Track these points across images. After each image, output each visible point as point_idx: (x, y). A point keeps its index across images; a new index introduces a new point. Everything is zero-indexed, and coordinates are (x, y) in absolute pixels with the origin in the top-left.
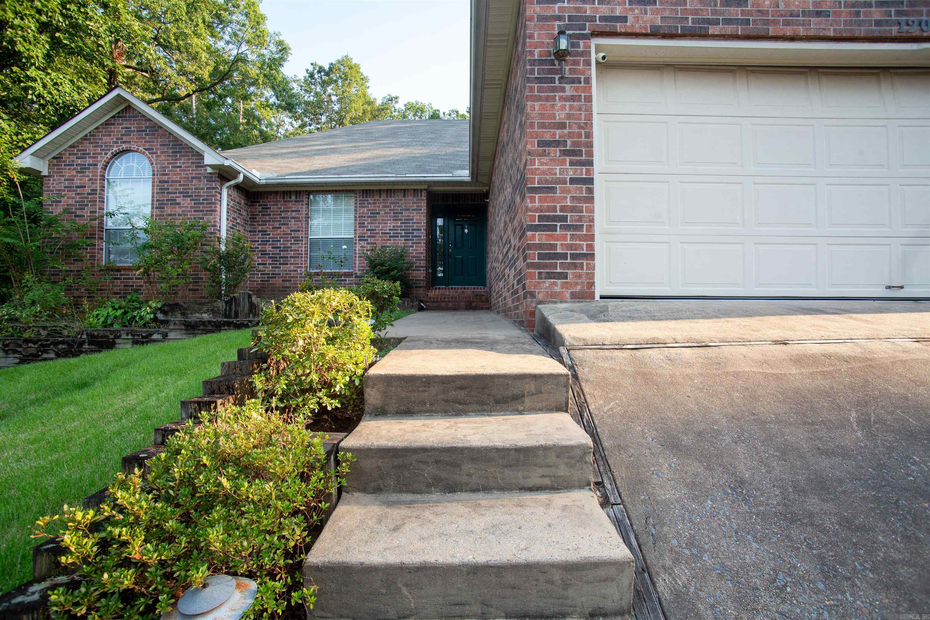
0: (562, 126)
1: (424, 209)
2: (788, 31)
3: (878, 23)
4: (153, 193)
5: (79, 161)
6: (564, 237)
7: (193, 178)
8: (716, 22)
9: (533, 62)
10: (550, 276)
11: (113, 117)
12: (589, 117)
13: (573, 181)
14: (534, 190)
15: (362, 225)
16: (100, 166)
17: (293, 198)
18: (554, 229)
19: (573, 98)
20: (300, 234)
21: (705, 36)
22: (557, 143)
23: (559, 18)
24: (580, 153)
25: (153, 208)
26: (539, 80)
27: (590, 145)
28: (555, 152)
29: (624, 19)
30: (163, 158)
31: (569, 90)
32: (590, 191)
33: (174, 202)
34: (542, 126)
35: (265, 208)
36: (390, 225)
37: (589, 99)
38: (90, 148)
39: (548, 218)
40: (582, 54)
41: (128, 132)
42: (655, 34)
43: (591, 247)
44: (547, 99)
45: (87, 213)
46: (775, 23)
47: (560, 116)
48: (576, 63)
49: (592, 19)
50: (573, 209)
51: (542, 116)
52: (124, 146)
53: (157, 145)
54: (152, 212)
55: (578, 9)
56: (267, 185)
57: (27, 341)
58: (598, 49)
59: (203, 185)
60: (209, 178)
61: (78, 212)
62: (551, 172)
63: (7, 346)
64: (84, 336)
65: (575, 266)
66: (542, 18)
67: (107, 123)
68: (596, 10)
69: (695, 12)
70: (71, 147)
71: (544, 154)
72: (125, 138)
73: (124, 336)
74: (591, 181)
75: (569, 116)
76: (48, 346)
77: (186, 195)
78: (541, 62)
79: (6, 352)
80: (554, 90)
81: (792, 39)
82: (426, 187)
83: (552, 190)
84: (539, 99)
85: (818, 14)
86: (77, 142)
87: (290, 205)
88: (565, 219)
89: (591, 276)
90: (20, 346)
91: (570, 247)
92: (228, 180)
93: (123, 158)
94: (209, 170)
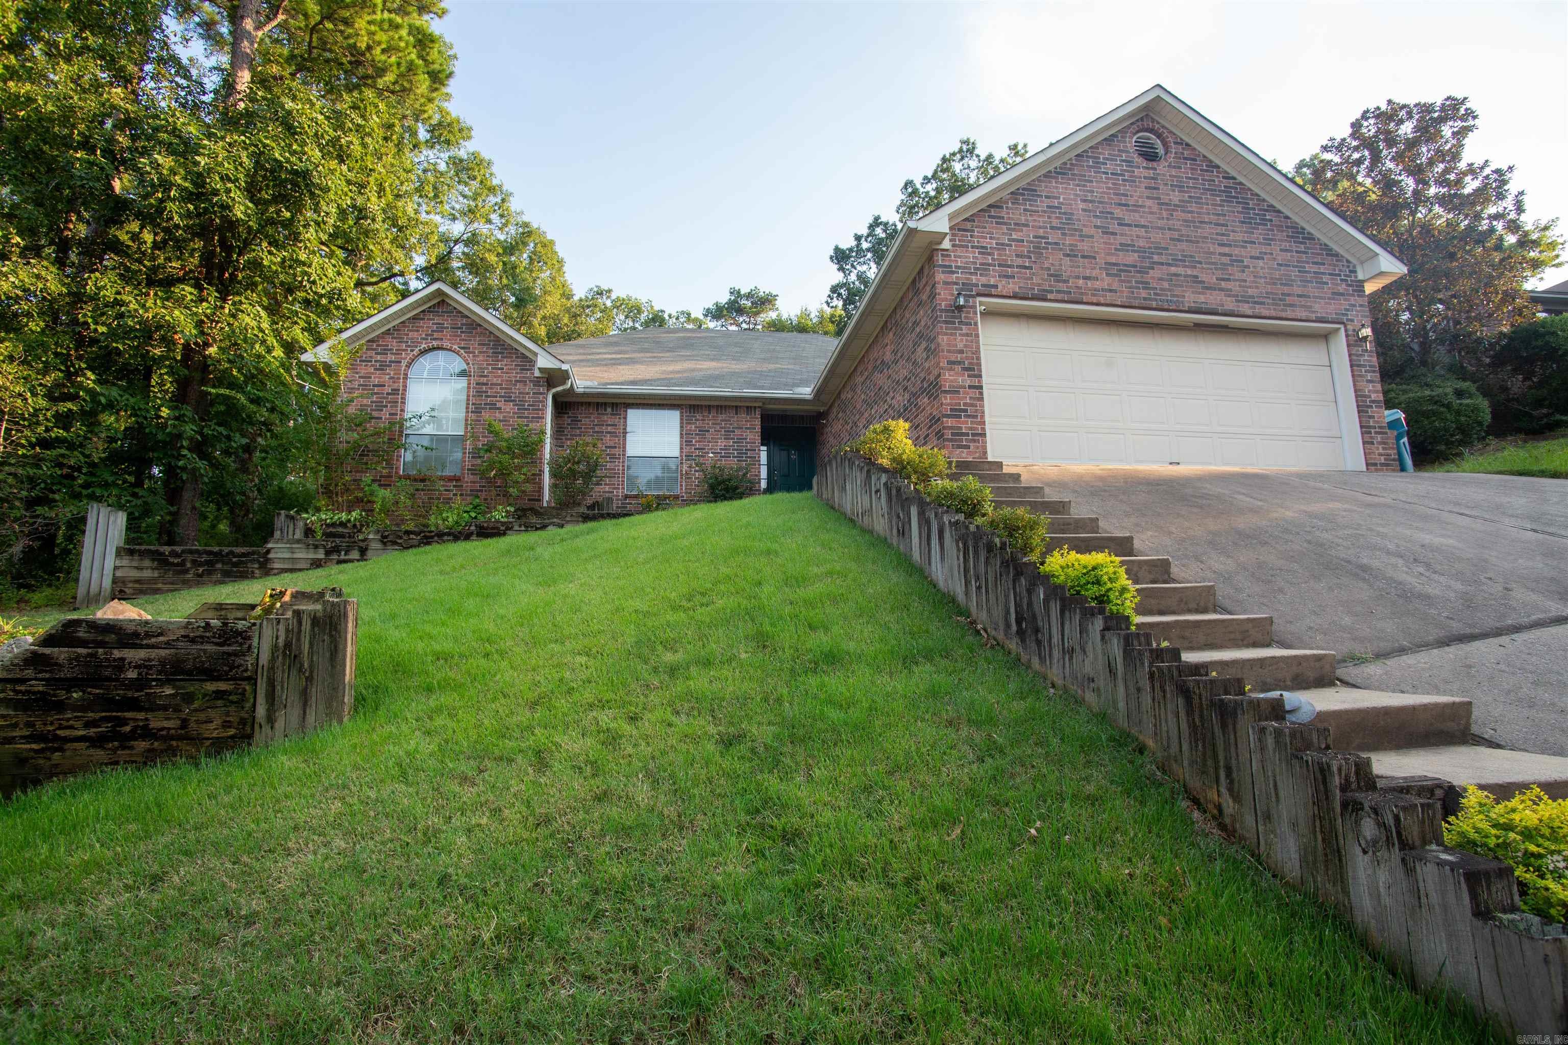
0: (961, 352)
1: (758, 429)
2: (1095, 300)
3: (1145, 299)
4: (468, 396)
5: (379, 357)
6: (967, 423)
7: (517, 381)
8: (1052, 292)
9: (941, 311)
10: (960, 447)
11: (423, 311)
12: (978, 347)
13: (970, 387)
14: (946, 392)
15: (689, 443)
16: (404, 364)
17: (609, 410)
18: (960, 417)
19: (967, 335)
20: (616, 451)
21: (1045, 300)
22: (959, 363)
23: (956, 284)
24: (974, 370)
25: (467, 412)
26: (946, 322)
27: (979, 365)
28: (958, 368)
29: (996, 287)
30: (481, 358)
31: (965, 329)
32: (981, 393)
33: (493, 407)
34: (949, 351)
35: (575, 420)
36: (721, 443)
37: (977, 336)
38: (393, 344)
39: (956, 410)
40: (971, 307)
41: (441, 329)
42: (1015, 296)
43: (983, 429)
44: (951, 334)
45: (385, 414)
46: (1086, 294)
47: (960, 346)
48: (968, 312)
49: (977, 285)
50: (972, 405)
51: (949, 345)
52: (435, 343)
53: (474, 344)
54: (467, 417)
55: (968, 279)
56: (584, 394)
57: (408, 533)
58: (981, 304)
59: (529, 388)
60: (537, 382)
61: (375, 414)
62: (955, 381)
63: (386, 537)
64: (473, 528)
65: (974, 441)
66: (946, 283)
67: (415, 318)
68: (978, 280)
69: (1039, 285)
70: (369, 341)
71: (951, 369)
72: (436, 335)
73: (516, 528)
74: (981, 387)
75: (966, 346)
76: (432, 537)
77: (508, 399)
78: (946, 311)
79: (385, 544)
80: (956, 329)
81: (1097, 304)
82: (760, 404)
83: (958, 392)
84: (946, 334)
85: (1111, 291)
86: (378, 336)
87: (605, 418)
88: (966, 411)
89: (984, 447)
90: (401, 538)
91: (971, 429)
92: (555, 387)
93: (429, 356)
94: (537, 374)
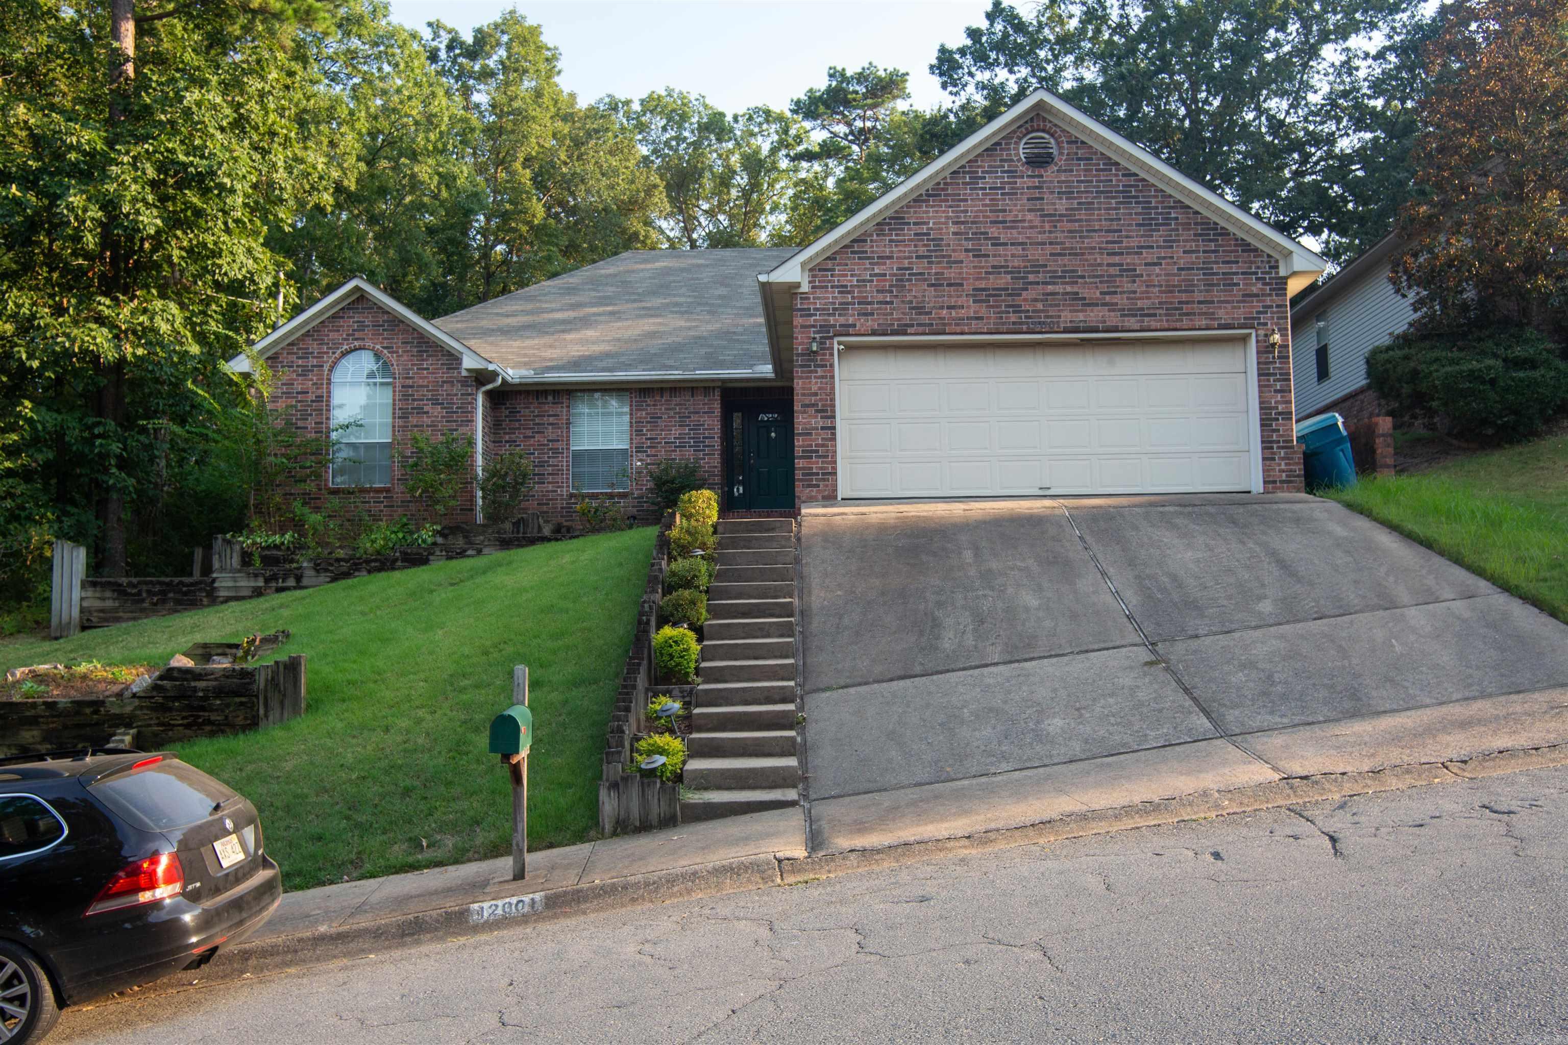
0: (816, 394)
1: (717, 412)
2: (958, 329)
3: (1014, 323)
4: (394, 400)
5: (300, 362)
6: (817, 463)
7: (443, 382)
8: (912, 325)
9: (798, 355)
10: (809, 486)
11: (343, 309)
12: (833, 388)
13: (822, 428)
14: (799, 434)
15: (639, 432)
16: (326, 368)
17: (550, 398)
18: (811, 457)
19: (822, 377)
20: (559, 445)
21: (906, 334)
22: (813, 405)
23: (813, 326)
24: (826, 411)
25: (394, 418)
26: (802, 366)
27: (833, 406)
28: (812, 411)
29: (854, 326)
30: (405, 358)
31: (820, 372)
32: (834, 434)
33: (421, 411)
34: (803, 395)
35: (513, 412)
36: (675, 432)
37: (833, 377)
38: (314, 347)
39: (808, 451)
40: (828, 349)
41: (362, 327)
42: (874, 333)
43: (835, 468)
44: (807, 378)
45: (311, 423)
46: (950, 324)
47: (814, 388)
48: (824, 355)
49: (834, 326)
50: (823, 445)
51: (803, 388)
52: (357, 343)
53: (397, 341)
54: (394, 422)
55: (825, 320)
56: (520, 384)
57: (338, 560)
58: (839, 343)
59: (457, 389)
60: (464, 382)
61: (300, 424)
62: (809, 423)
63: (319, 565)
64: (398, 554)
65: (824, 480)
66: (803, 327)
67: (334, 317)
68: (836, 320)
69: (899, 319)
70: (289, 345)
71: (805, 412)
72: (357, 335)
73: (438, 553)
74: (834, 428)
75: (820, 388)
76: (361, 564)
77: (436, 402)
78: (803, 355)
79: (318, 571)
80: (811, 372)
81: (962, 333)
82: (720, 384)
83: (810, 434)
84: (801, 378)
85: (977, 318)
86: (297, 339)
87: (546, 407)
88: (817, 451)
89: (835, 486)
90: (332, 565)
91: (821, 468)
92: (484, 385)
93: (351, 357)
94: (464, 373)
